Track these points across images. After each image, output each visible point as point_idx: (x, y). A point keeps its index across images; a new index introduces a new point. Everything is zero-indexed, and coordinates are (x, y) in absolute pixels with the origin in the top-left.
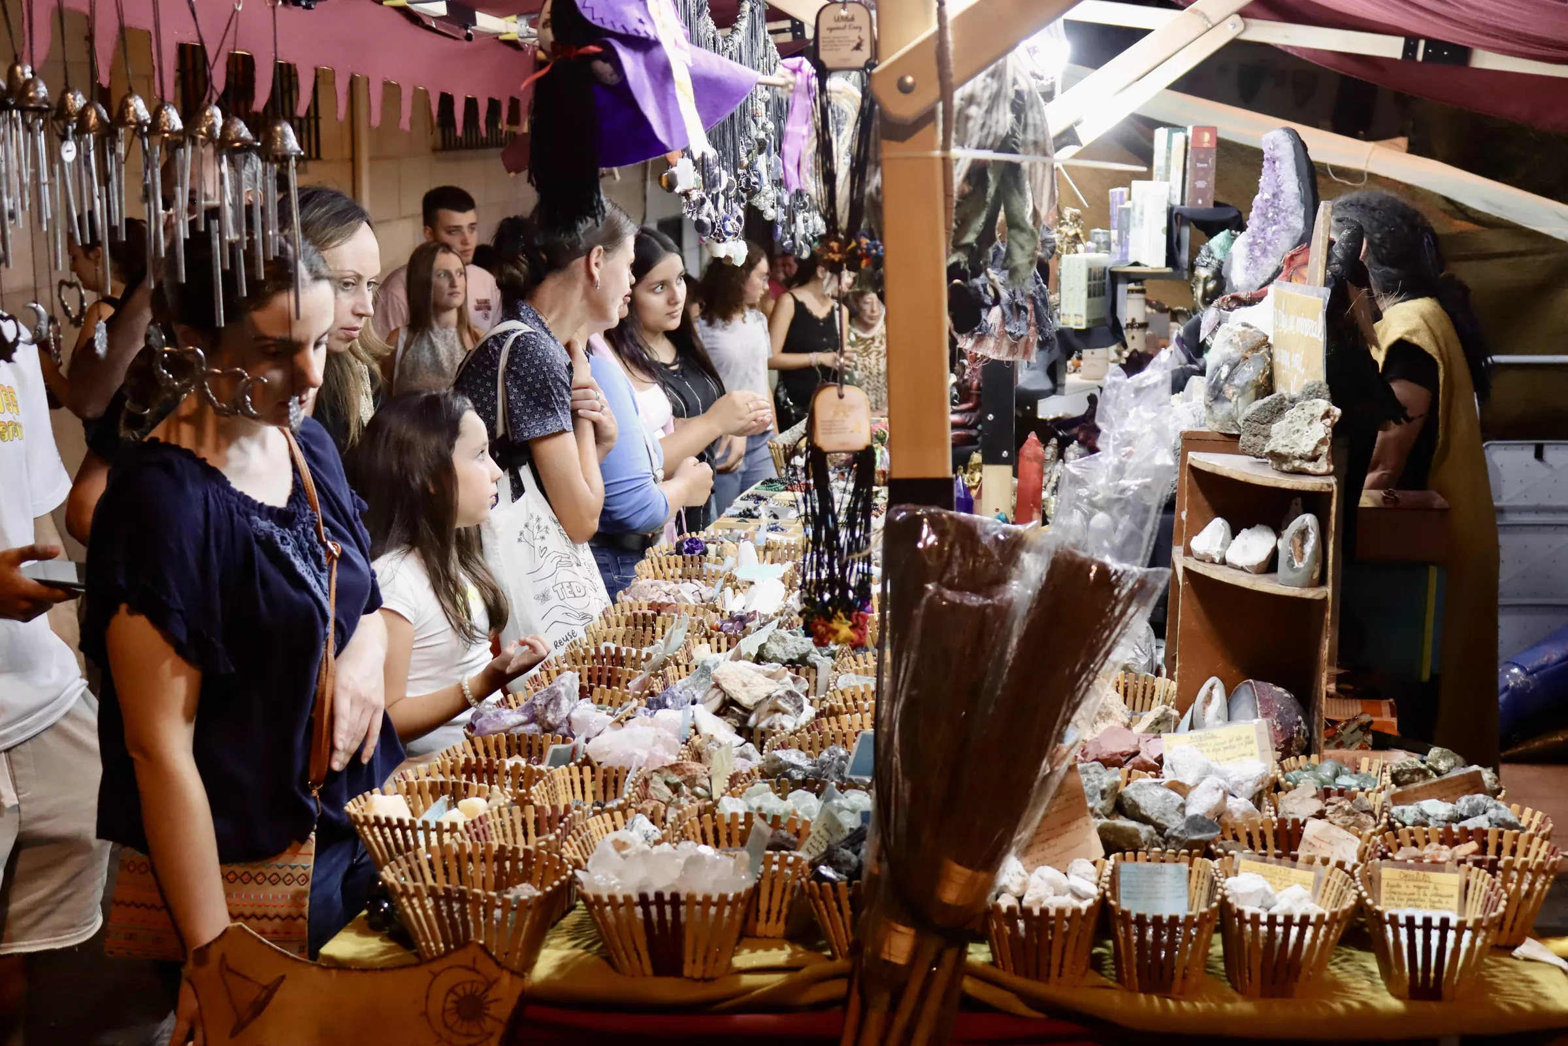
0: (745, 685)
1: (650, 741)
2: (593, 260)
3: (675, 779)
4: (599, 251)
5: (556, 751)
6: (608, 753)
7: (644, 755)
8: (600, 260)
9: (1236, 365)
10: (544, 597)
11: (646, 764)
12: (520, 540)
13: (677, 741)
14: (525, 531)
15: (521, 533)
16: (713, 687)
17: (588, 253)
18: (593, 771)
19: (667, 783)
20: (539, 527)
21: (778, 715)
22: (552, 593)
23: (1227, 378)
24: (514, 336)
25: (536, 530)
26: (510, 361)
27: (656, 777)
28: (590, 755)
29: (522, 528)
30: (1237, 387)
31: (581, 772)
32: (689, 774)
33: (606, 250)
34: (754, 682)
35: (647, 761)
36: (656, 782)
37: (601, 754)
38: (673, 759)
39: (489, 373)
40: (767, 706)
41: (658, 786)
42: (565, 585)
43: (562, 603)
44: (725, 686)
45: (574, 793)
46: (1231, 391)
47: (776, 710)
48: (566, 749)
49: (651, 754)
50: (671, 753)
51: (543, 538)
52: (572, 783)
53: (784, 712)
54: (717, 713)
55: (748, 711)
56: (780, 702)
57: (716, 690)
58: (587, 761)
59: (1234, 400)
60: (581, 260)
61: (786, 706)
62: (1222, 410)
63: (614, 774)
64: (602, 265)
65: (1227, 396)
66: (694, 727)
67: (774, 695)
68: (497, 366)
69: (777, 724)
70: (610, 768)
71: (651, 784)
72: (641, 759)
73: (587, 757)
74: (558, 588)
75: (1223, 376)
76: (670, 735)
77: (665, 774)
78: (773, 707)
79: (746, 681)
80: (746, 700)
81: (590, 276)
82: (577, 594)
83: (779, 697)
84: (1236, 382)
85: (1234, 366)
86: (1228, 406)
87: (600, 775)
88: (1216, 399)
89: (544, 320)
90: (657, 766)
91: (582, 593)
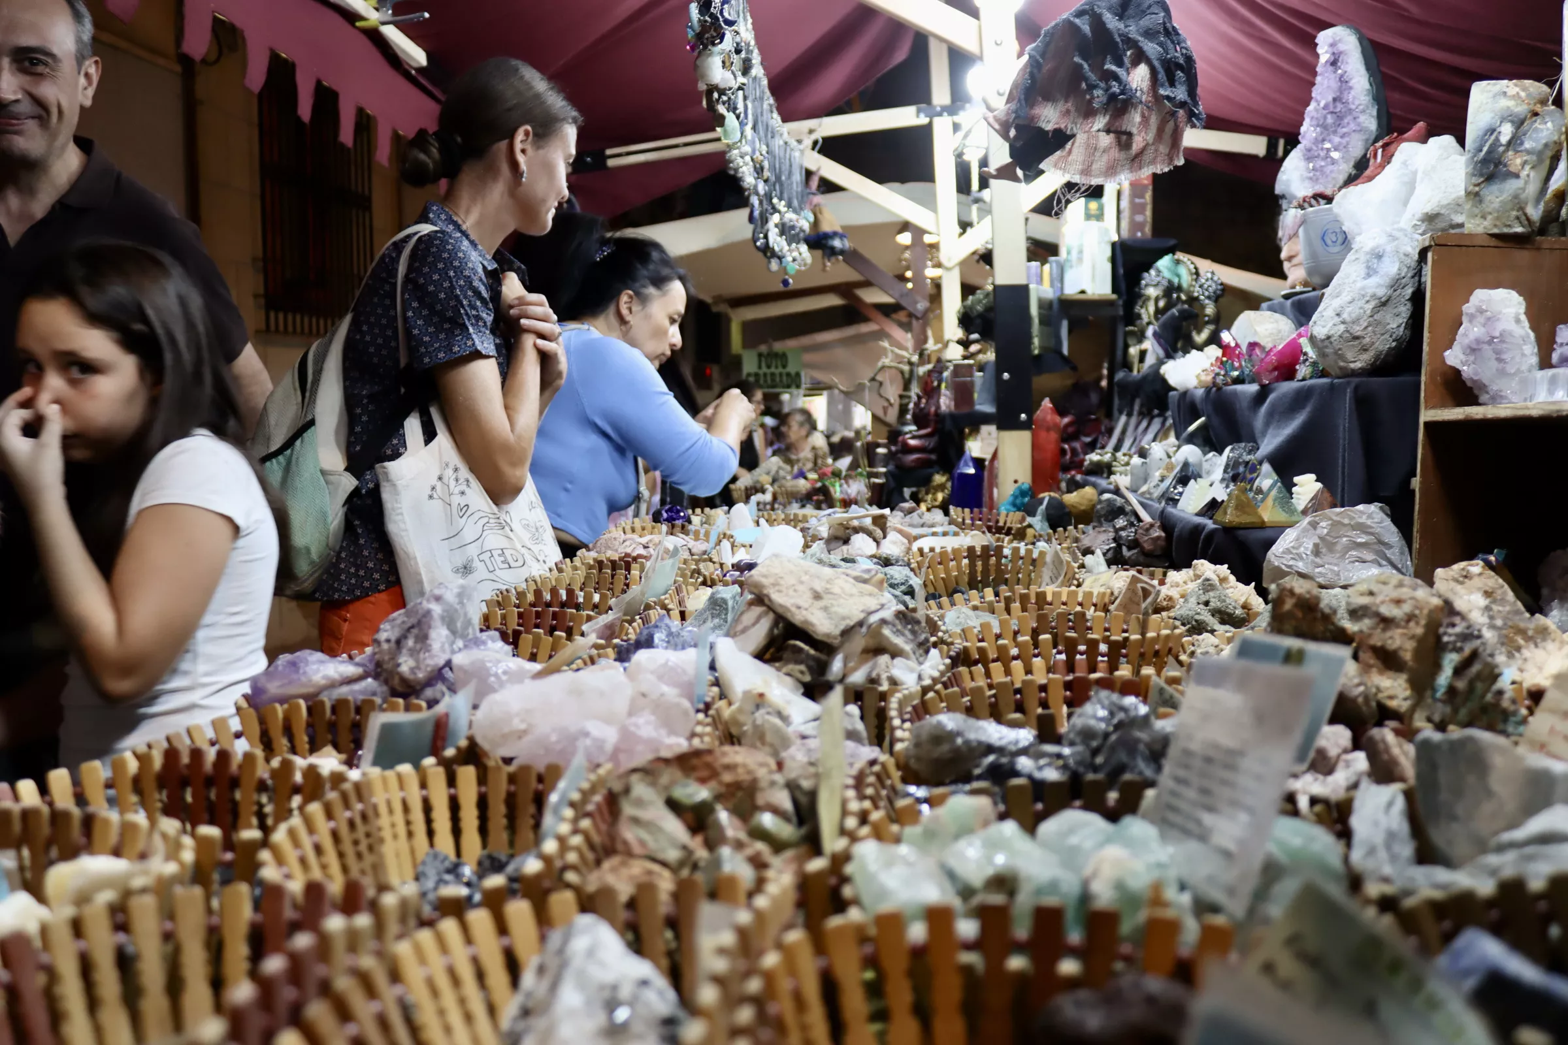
0: (817, 596)
1: (621, 705)
2: (518, 146)
3: (698, 793)
4: (527, 133)
5: (388, 730)
6: (521, 734)
7: (609, 735)
8: (529, 147)
9: (1522, 122)
10: (466, 569)
11: (614, 756)
12: (431, 497)
13: (686, 704)
14: (439, 485)
15: (433, 488)
16: (751, 604)
17: (511, 136)
18: (482, 780)
19: (673, 805)
20: (457, 480)
21: (884, 659)
22: (477, 564)
23: (1509, 143)
24: (416, 237)
25: (452, 483)
26: (410, 268)
27: (640, 789)
28: (479, 740)
29: (434, 481)
30: (1528, 152)
31: (451, 781)
32: (727, 777)
33: (536, 135)
34: (836, 590)
35: (617, 751)
36: (640, 803)
37: (505, 737)
38: (679, 744)
39: (387, 287)
40: (859, 642)
41: (645, 814)
42: (495, 553)
43: (491, 576)
44: (778, 598)
45: (430, 833)
46: (1518, 161)
47: (878, 649)
48: (418, 725)
49: (626, 734)
50: (672, 732)
51: (463, 493)
52: (427, 808)
53: (895, 653)
54: (760, 656)
55: (826, 648)
56: (886, 631)
57: (757, 610)
58: (472, 754)
59: (1524, 174)
60: (503, 144)
61: (898, 641)
62: (1498, 195)
63: (534, 784)
64: (530, 151)
65: (1512, 169)
66: (717, 683)
67: (874, 619)
68: (396, 276)
69: (884, 676)
70: (525, 769)
71: (628, 809)
72: (599, 744)
73: (472, 741)
74: (486, 556)
75: (1504, 139)
76: (670, 692)
77: (665, 779)
78: (872, 643)
79: (819, 588)
80: (823, 624)
81: (514, 165)
82: (513, 564)
83: (883, 622)
84: (1528, 145)
85: (1519, 124)
86: (1512, 185)
87: (499, 789)
88: (1490, 178)
89: (460, 222)
90: (642, 758)
91: (520, 563)
